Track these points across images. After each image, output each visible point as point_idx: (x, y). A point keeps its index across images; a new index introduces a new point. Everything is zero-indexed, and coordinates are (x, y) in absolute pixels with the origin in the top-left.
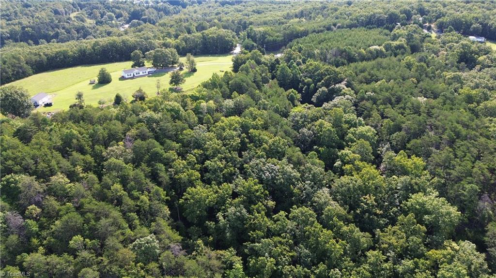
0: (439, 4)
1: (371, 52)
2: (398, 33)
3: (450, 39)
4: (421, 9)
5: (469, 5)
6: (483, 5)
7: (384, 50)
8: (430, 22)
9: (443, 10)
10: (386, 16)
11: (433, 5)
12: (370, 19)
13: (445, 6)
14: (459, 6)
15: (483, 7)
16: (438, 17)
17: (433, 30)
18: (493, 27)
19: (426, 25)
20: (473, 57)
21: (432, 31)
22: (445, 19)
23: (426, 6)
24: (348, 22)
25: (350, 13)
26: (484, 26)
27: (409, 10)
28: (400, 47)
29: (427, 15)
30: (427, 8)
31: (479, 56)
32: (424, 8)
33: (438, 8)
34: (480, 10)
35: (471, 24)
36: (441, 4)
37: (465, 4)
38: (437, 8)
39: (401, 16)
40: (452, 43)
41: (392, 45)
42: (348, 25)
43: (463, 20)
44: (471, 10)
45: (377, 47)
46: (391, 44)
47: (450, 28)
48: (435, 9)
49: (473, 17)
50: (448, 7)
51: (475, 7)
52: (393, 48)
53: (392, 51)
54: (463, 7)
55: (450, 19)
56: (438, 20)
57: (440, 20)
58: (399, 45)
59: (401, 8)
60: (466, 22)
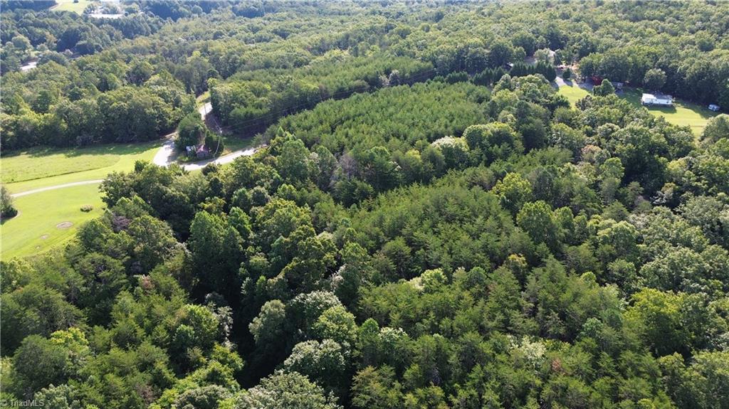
0: (585, 25)
1: (433, 158)
2: (500, 98)
3: (606, 116)
4: (552, 34)
5: (639, 26)
6: (662, 24)
7: (465, 148)
8: (569, 61)
9: (593, 37)
10: (487, 51)
11: (575, 27)
12: (459, 57)
13: (595, 27)
14: (621, 28)
15: (663, 30)
16: (583, 53)
17: (575, 77)
18: (688, 76)
19: (561, 66)
20: (656, 162)
21: (573, 80)
22: (597, 59)
23: (563, 27)
24: (413, 65)
25: (423, 44)
26: (670, 72)
27: (529, 38)
28: (499, 138)
29: (562, 49)
30: (564, 33)
31: (670, 160)
32: (558, 33)
33: (584, 33)
34: (658, 38)
35: (646, 68)
36: (588, 23)
37: (632, 23)
38: (581, 32)
39: (515, 50)
40: (611, 125)
41: (484, 133)
42: (413, 71)
43: (630, 59)
44: (642, 35)
45: (448, 141)
46: (481, 131)
47: (606, 84)
48: (578, 34)
49: (649, 54)
50: (600, 31)
51: (649, 29)
52: (485, 142)
53: (482, 147)
54: (629, 30)
55: (605, 59)
56: (582, 60)
57: (587, 59)
58: (498, 133)
59: (517, 34)
60: (636, 64)
